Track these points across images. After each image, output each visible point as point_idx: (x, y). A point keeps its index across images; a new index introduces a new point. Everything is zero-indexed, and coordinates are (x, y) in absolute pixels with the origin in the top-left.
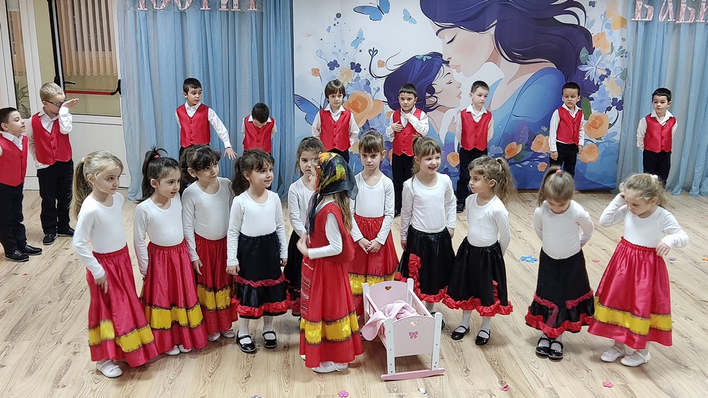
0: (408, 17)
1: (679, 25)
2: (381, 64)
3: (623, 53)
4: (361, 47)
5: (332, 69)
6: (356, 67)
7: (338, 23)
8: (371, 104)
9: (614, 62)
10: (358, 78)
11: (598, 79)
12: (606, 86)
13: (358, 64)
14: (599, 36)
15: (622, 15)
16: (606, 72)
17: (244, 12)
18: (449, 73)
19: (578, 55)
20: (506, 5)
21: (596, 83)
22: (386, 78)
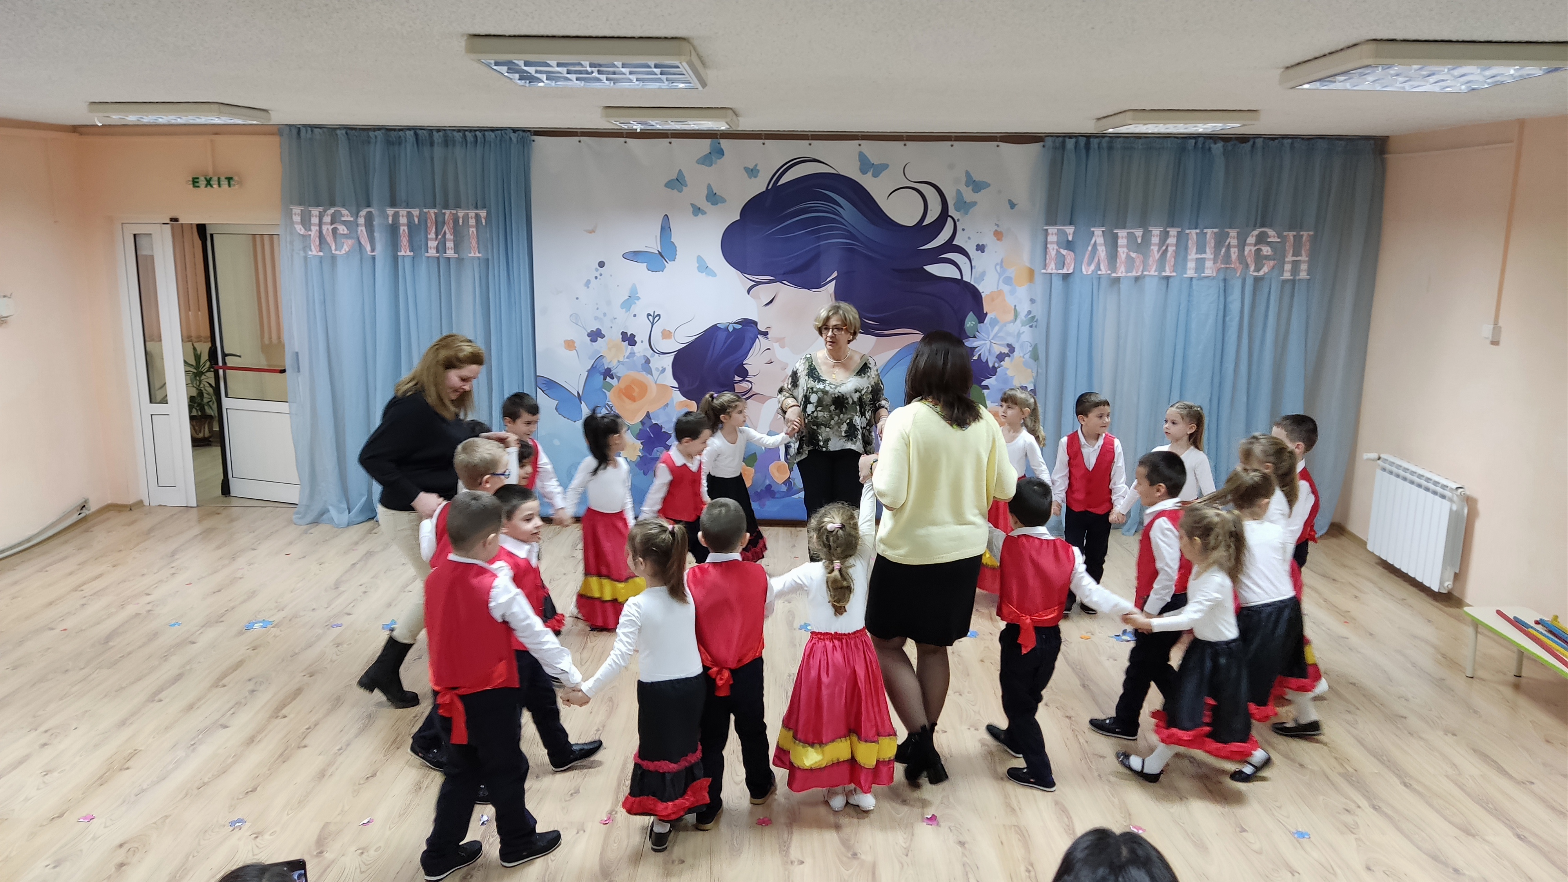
0: (704, 268)
1: (1118, 280)
2: (666, 334)
3: (1032, 320)
4: (635, 309)
5: (594, 340)
6: (630, 339)
7: (601, 275)
8: (653, 391)
9: (1019, 334)
10: (632, 354)
11: (994, 359)
12: (1008, 369)
13: (632, 334)
14: (994, 296)
15: (1028, 265)
16: (1008, 349)
17: (463, 259)
18: (769, 349)
19: (962, 323)
20: (850, 250)
21: (991, 365)
22: (675, 355)
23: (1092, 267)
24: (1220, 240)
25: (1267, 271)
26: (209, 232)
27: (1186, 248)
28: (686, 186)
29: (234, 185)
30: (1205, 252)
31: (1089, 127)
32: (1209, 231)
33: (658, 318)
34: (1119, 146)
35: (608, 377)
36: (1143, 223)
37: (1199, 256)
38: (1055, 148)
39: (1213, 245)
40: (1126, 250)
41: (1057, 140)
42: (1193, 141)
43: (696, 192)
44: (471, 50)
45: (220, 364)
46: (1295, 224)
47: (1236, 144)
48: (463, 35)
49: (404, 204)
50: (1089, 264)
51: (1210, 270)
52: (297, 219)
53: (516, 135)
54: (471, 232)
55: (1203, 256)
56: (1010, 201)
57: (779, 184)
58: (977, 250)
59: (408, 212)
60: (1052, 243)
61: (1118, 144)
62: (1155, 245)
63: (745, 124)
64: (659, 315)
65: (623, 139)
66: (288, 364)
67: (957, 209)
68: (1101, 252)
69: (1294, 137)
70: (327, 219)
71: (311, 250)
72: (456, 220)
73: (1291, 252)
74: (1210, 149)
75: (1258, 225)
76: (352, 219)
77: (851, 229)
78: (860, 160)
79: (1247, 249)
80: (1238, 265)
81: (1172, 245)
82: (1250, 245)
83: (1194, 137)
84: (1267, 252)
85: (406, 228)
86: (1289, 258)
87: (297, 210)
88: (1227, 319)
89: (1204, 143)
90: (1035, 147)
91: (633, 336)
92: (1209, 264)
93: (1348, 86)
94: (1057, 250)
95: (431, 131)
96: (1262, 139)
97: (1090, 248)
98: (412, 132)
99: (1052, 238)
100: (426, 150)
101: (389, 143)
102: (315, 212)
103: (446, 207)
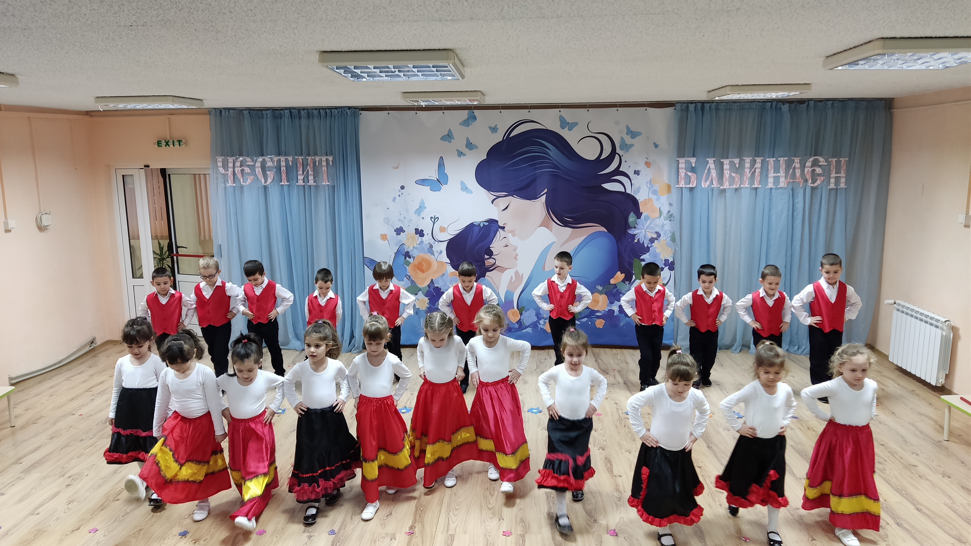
0: (464, 188)
1: (724, 191)
2: (442, 230)
3: (670, 216)
4: (423, 214)
5: (398, 234)
6: (420, 233)
7: (402, 194)
8: (435, 265)
9: (663, 226)
10: (422, 242)
11: (648, 242)
12: (656, 248)
13: (421, 230)
14: (646, 202)
15: (667, 182)
16: (656, 235)
17: (319, 186)
18: (505, 237)
19: (626, 219)
20: (555, 176)
21: (646, 246)
22: (448, 242)
23: (708, 183)
24: (789, 165)
25: (819, 183)
26: (167, 173)
27: (767, 170)
28: (453, 139)
29: (182, 145)
30: (779, 172)
31: (703, 97)
32: (782, 159)
33: (437, 219)
34: (722, 108)
35: (407, 258)
36: (739, 155)
37: (775, 175)
38: (682, 110)
39: (784, 168)
40: (729, 172)
41: (683, 105)
42: (770, 104)
43: (459, 142)
44: (322, 60)
45: (175, 253)
46: (836, 154)
47: (796, 105)
48: (317, 52)
49: (283, 154)
50: (706, 181)
51: (783, 183)
52: (220, 164)
53: (350, 111)
54: (323, 170)
55: (778, 174)
56: (655, 144)
57: (511, 136)
58: (635, 174)
59: (286, 159)
60: (682, 168)
61: (722, 107)
62: (747, 168)
63: (489, 101)
64: (438, 218)
65: (415, 112)
66: (215, 251)
67: (621, 149)
68: (713, 174)
69: (834, 100)
70: (238, 164)
71: (229, 183)
72: (314, 163)
73: (834, 171)
74: (780, 108)
75: (813, 155)
76: (253, 164)
77: (555, 163)
78: (560, 121)
79: (806, 170)
80: (801, 180)
81: (758, 168)
82: (808, 167)
83: (770, 101)
84: (819, 171)
85: (284, 168)
86: (833, 175)
87: (220, 159)
88: (795, 214)
89: (776, 105)
90: (670, 110)
91: (422, 231)
92: (782, 180)
93: (866, 67)
94: (685, 173)
95: (299, 110)
96: (813, 102)
97: (706, 171)
98: (288, 111)
99: (682, 166)
100: (297, 121)
101: (275, 117)
102: (231, 160)
103: (309, 155)
